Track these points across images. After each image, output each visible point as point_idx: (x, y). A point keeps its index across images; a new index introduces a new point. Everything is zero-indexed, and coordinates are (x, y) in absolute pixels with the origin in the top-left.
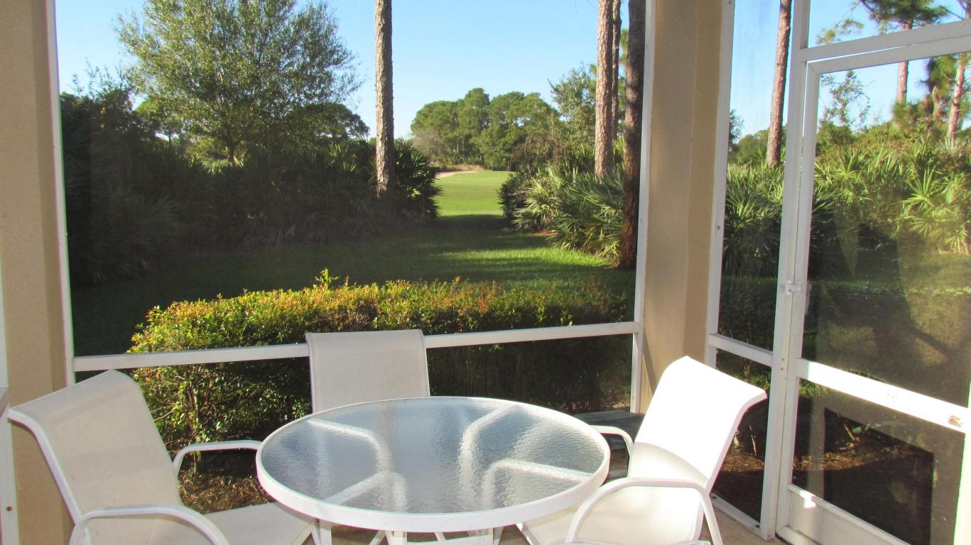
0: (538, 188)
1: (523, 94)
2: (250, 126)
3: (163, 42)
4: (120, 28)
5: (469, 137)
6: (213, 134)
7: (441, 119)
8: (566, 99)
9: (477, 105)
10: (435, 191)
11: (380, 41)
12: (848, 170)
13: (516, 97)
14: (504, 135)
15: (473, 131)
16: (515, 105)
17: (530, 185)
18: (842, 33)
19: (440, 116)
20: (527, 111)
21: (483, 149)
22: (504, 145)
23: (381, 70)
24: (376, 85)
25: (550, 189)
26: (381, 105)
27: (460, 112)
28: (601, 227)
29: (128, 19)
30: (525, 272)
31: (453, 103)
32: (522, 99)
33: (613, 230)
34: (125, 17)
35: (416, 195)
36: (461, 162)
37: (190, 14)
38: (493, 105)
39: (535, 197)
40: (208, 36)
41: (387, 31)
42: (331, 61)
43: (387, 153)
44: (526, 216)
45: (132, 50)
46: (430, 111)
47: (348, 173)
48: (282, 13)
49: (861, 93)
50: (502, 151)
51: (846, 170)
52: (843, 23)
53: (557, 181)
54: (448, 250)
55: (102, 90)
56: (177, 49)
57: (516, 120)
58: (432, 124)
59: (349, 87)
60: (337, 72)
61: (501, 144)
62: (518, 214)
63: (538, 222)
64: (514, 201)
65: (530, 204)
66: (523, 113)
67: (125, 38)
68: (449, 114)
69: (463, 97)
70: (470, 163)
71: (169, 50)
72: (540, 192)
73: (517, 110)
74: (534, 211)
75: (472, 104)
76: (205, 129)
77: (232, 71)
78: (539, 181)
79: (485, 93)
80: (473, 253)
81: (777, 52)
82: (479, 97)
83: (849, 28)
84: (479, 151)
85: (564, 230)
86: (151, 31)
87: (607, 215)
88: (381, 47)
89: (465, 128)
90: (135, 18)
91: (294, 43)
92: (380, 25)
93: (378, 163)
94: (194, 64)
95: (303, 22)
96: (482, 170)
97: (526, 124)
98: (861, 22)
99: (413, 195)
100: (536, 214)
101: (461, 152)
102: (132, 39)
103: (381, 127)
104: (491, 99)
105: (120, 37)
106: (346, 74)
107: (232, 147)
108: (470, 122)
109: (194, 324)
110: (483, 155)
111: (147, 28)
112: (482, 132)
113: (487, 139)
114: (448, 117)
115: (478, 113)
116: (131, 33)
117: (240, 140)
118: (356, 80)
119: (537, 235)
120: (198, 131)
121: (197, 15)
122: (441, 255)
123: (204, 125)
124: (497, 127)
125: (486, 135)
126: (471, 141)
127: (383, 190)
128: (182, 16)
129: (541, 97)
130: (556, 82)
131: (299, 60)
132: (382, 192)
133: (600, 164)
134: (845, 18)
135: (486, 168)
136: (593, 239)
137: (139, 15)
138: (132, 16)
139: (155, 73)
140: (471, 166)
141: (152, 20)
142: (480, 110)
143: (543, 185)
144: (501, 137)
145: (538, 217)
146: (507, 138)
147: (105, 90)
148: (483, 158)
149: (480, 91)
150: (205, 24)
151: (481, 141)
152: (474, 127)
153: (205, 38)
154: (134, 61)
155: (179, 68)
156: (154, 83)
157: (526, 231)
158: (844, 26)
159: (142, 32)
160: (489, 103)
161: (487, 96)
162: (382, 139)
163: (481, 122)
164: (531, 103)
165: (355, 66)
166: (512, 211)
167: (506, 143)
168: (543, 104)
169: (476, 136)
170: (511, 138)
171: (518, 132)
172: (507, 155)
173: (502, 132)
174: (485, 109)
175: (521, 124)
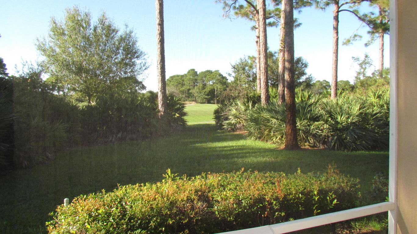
0: (234, 111)
1: (212, 71)
2: (98, 87)
3: (58, 50)
4: (38, 44)
5: (189, 90)
6: (81, 91)
7: (177, 82)
8: (238, 71)
9: (192, 76)
10: (185, 114)
11: (159, 46)
12: (375, 99)
13: (209, 72)
14: (205, 89)
15: (191, 87)
16: (209, 76)
17: (230, 110)
18: (353, 40)
19: (176, 81)
20: (214, 78)
21: (196, 95)
22: (205, 93)
23: (160, 59)
24: (157, 66)
25: (239, 111)
26: (160, 75)
27: (185, 79)
28: (271, 129)
29: (41, 40)
30: (242, 153)
31: (182, 76)
32: (212, 73)
33: (278, 131)
34: (39, 39)
35: (177, 116)
36: (186, 100)
37: (70, 37)
38: (199, 76)
39: (233, 115)
40: (78, 47)
41: (162, 42)
42: (135, 57)
43: (163, 97)
44: (229, 124)
45: (43, 53)
46: (172, 79)
47: (146, 107)
48: (112, 35)
49: (371, 64)
50: (204, 95)
51: (375, 98)
52: (353, 36)
53: (243, 108)
54: (197, 142)
55: (29, 72)
56: (64, 52)
57: (209, 82)
58: (173, 85)
59: (144, 68)
60: (138, 62)
61: (203, 92)
62: (225, 124)
63: (235, 127)
64: (222, 117)
65: (231, 119)
66: (213, 78)
67: (39, 48)
68: (180, 80)
69: (186, 73)
70: (190, 101)
71: (60, 53)
72: (235, 113)
73: (210, 78)
74: (233, 122)
75: (190, 76)
76: (77, 89)
77: (90, 62)
78: (234, 108)
79: (195, 71)
80: (210, 143)
81: (333, 48)
82: (193, 72)
83: (356, 38)
84: (194, 95)
85: (252, 131)
86: (52, 44)
87: (274, 123)
88: (159, 49)
89: (187, 86)
90: (45, 39)
91: (118, 49)
92: (159, 39)
93: (159, 102)
94: (72, 59)
95: (122, 39)
96: (196, 104)
97: (214, 83)
98: (361, 35)
99: (176, 116)
100: (233, 123)
101: (186, 96)
102: (43, 48)
103: (160, 85)
104: (198, 73)
105: (37, 48)
106: (142, 62)
107: (90, 96)
108: (190, 83)
109: (90, 216)
110: (195, 97)
111: (50, 44)
112: (195, 87)
113: (198, 90)
114: (180, 82)
116: (43, 46)
117: (93, 93)
118: (147, 65)
119: (235, 133)
120: (74, 89)
121: (73, 37)
122: (195, 145)
123: (77, 87)
124: (201, 85)
125: (197, 89)
126: (190, 91)
127: (162, 114)
128: (67, 37)
129: (220, 72)
130: (234, 64)
131: (120, 57)
132: (161, 115)
133: (264, 99)
134: (354, 34)
135: (197, 103)
136: (267, 135)
137: (46, 38)
138: (43, 38)
139: (54, 63)
140: (191, 102)
141: (52, 40)
142: (194, 78)
143: (236, 110)
144: (203, 89)
145: (235, 125)
146: (206, 90)
147: (30, 71)
148: (195, 99)
149: (193, 70)
150: (77, 41)
151: (195, 91)
152: (191, 85)
153: (77, 48)
154: (43, 58)
155: (65, 61)
156: (53, 68)
157: (229, 131)
158: (354, 37)
159: (47, 45)
160: (197, 75)
161: (196, 72)
162: (161, 91)
163: (194, 83)
164: (216, 75)
165: (146, 58)
166: (221, 122)
167: (206, 92)
168: (220, 75)
169: (192, 89)
170: (207, 90)
171: (211, 87)
172: (206, 97)
173: (203, 87)
174: (196, 77)
175: (211, 84)
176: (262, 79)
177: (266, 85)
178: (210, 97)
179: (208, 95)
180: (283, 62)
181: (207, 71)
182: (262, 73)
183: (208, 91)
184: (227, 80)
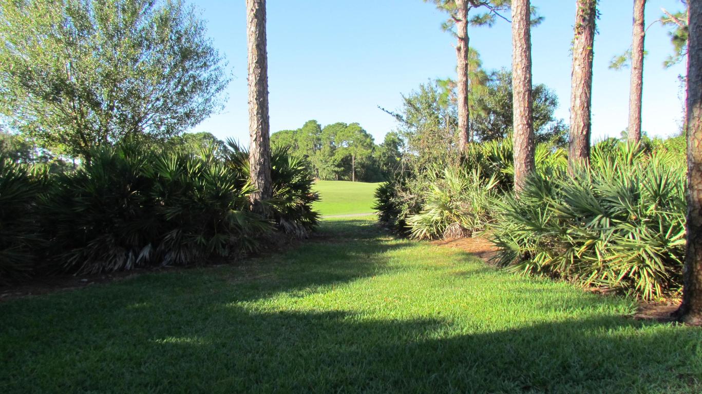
1: (346, 124)
5: (307, 156)
9: (312, 133)
11: (253, 29)
13: (341, 126)
14: (334, 155)
15: (309, 152)
16: (341, 132)
19: (284, 141)
20: (351, 136)
21: (318, 165)
22: (334, 162)
24: (248, 78)
27: (299, 137)
31: (294, 132)
32: (347, 127)
38: (324, 132)
39: (433, 202)
41: (260, 17)
43: (262, 155)
44: (423, 223)
46: (277, 138)
47: (217, 179)
50: (333, 166)
57: (342, 143)
61: (332, 161)
63: (438, 231)
64: (403, 207)
65: (428, 210)
66: (348, 137)
68: (291, 140)
69: (301, 127)
72: (439, 196)
73: (343, 135)
75: (309, 132)
78: (435, 184)
79: (318, 123)
82: (314, 126)
84: (316, 165)
88: (254, 35)
89: (304, 149)
92: (253, 10)
93: (252, 168)
97: (350, 146)
100: (436, 222)
104: (322, 128)
108: (307, 145)
110: (317, 169)
112: (317, 152)
113: (321, 158)
114: (290, 142)
115: (313, 138)
124: (328, 149)
125: (320, 155)
126: (309, 159)
127: (258, 199)
129: (360, 126)
142: (315, 136)
143: (441, 188)
144: (331, 156)
146: (336, 157)
148: (318, 172)
149: (315, 122)
151: (316, 159)
152: (310, 149)
160: (321, 131)
161: (319, 126)
163: (316, 145)
164: (353, 131)
166: (402, 218)
167: (336, 160)
168: (362, 131)
169: (312, 155)
170: (339, 157)
171: (344, 151)
172: (336, 169)
173: (332, 152)
174: (319, 135)
175: (346, 146)
176: (518, 110)
177: (528, 124)
178: (342, 168)
179: (339, 166)
180: (586, 61)
181: (338, 124)
182: (519, 93)
183: (340, 159)
184: (373, 140)
